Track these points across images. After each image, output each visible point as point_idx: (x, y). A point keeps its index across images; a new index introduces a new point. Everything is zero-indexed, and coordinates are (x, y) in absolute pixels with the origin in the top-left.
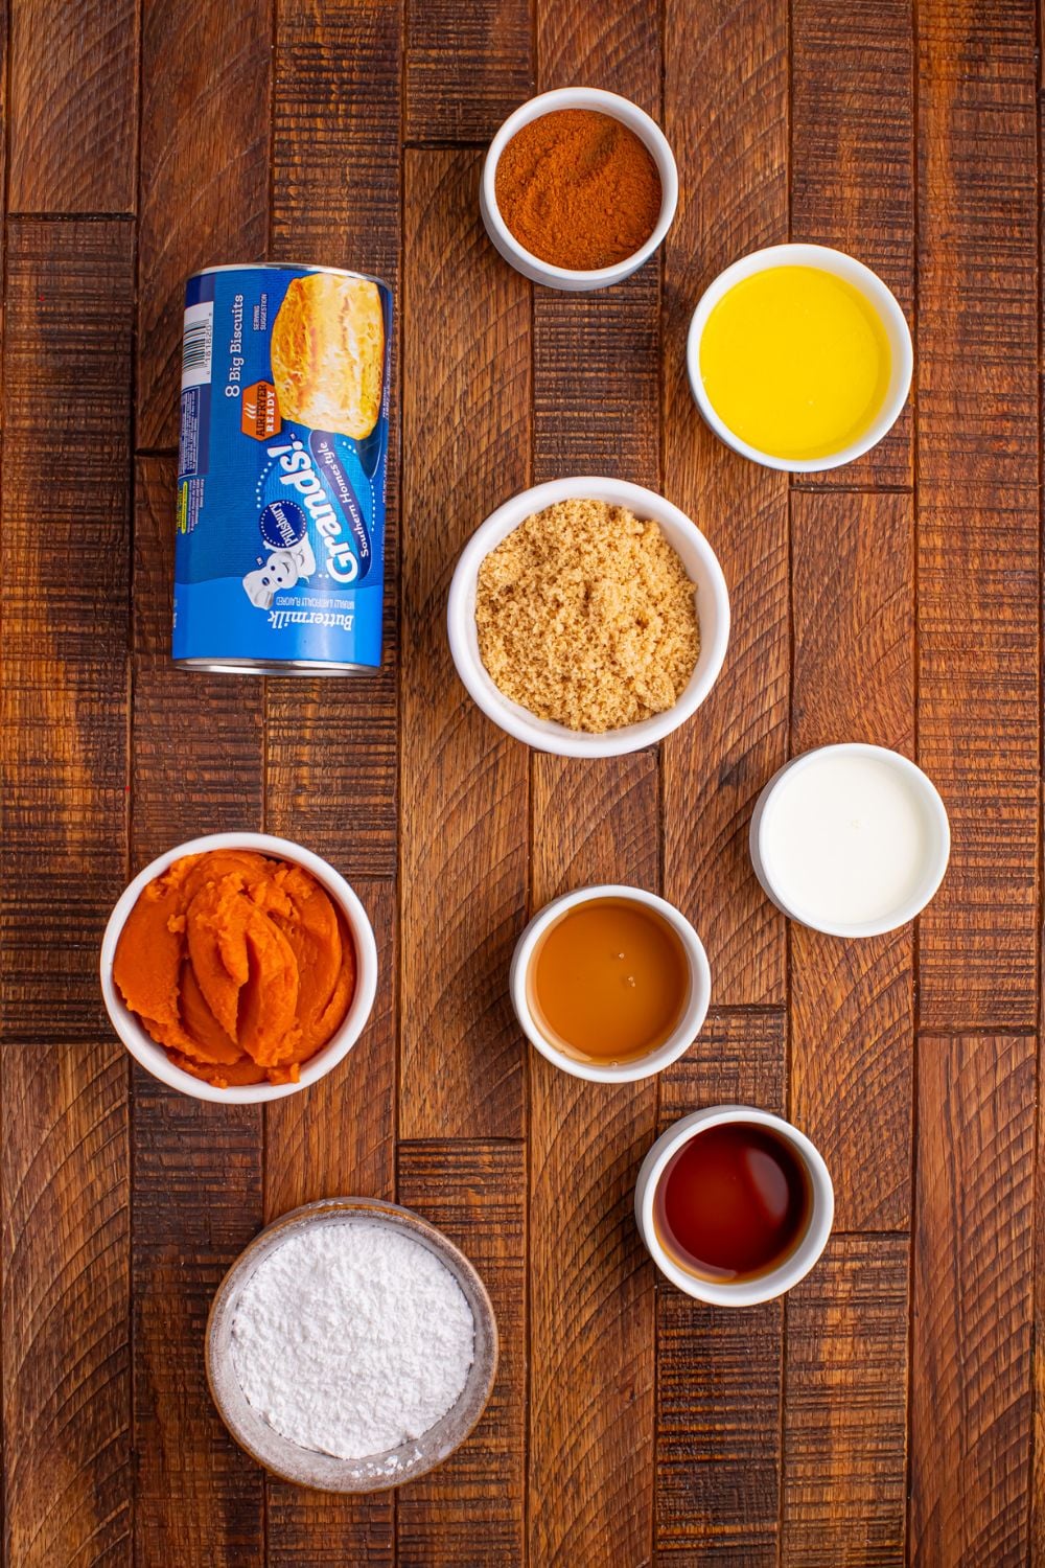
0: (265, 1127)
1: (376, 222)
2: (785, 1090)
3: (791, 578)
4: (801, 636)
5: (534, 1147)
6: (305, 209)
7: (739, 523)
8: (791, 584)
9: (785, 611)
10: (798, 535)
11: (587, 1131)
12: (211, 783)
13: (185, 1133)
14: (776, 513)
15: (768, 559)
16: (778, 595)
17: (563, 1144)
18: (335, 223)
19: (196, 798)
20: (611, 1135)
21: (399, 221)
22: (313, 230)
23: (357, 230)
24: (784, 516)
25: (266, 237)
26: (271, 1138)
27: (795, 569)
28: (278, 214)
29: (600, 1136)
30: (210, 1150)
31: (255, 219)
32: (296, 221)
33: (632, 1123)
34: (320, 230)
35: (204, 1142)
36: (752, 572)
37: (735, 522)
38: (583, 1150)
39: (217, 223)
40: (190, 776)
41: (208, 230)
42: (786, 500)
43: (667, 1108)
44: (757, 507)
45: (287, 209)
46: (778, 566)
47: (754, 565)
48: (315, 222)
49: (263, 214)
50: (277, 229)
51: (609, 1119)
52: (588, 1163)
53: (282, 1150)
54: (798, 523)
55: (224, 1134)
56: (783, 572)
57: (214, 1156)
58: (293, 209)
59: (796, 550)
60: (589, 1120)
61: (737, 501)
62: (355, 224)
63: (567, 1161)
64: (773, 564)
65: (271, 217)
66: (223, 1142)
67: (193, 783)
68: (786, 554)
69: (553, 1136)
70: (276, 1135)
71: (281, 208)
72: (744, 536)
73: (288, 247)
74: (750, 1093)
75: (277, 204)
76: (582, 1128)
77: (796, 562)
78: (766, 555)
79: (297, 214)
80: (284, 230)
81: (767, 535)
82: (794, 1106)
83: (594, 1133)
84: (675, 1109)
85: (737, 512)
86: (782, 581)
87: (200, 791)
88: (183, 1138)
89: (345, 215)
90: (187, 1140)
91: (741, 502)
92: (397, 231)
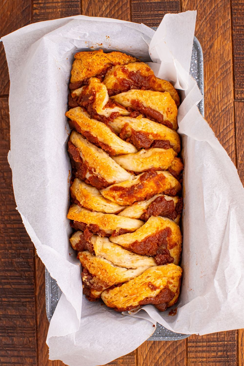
0: (37, 348)
1: (71, 6)
2: (236, 335)
3: (235, 136)
4: (240, 158)
5: (139, 357)
6: (45, 3)
7: (214, 115)
8: (235, 138)
9: (233, 148)
10: (238, 118)
11: (159, 351)
12: (14, 220)
13: (8, 350)
14: (229, 110)
15: (226, 129)
16: (231, 142)
17: (150, 355)
18: (56, 8)
19: (8, 226)
20: (169, 352)
21: (80, 5)
22: (48, 11)
23: (64, 10)
24: (232, 111)
25: (30, 15)
26: (40, 352)
27: (237, 131)
28: (35, 6)
29: (164, 352)
30: (18, 356)
31: (26, 8)
32: (42, 8)
33: (177, 348)
34: (50, 11)
35: (16, 353)
36: (220, 134)
37: (213, 114)
38: (158, 358)
39: (12, 10)
40: (6, 218)
41: (9, 13)
42: (233, 105)
43: (190, 342)
44: (221, 108)
45: (38, 3)
46: (230, 131)
47: (221, 131)
48: (48, 8)
49: (30, 6)
50: (34, 11)
51: (167, 346)
52: (160, 363)
53: (44, 357)
54: (238, 114)
55: (22, 351)
56: (232, 133)
57: (19, 358)
58: (40, 3)
59: (237, 125)
60: (160, 346)
61: (213, 106)
62: (64, 8)
63: (152, 361)
64: (228, 130)
65: (32, 7)
66: (22, 353)
67: (7, 220)
68: (233, 126)
69: (146, 352)
70: (42, 351)
71: (36, 4)
72: (216, 120)
73: (39, 18)
74: (223, 336)
75: (34, 2)
76: (157, 349)
77: (237, 129)
78: (225, 127)
79: (42, 5)
80: (37, 11)
81: (226, 119)
82: (240, 341)
83: (162, 351)
84: (193, 342)
85: (213, 110)
86: (232, 137)
87: (10, 223)
88: (8, 351)
89: (59, 4)
90: (9, 352)
91: (215, 107)
92: (79, 9)
